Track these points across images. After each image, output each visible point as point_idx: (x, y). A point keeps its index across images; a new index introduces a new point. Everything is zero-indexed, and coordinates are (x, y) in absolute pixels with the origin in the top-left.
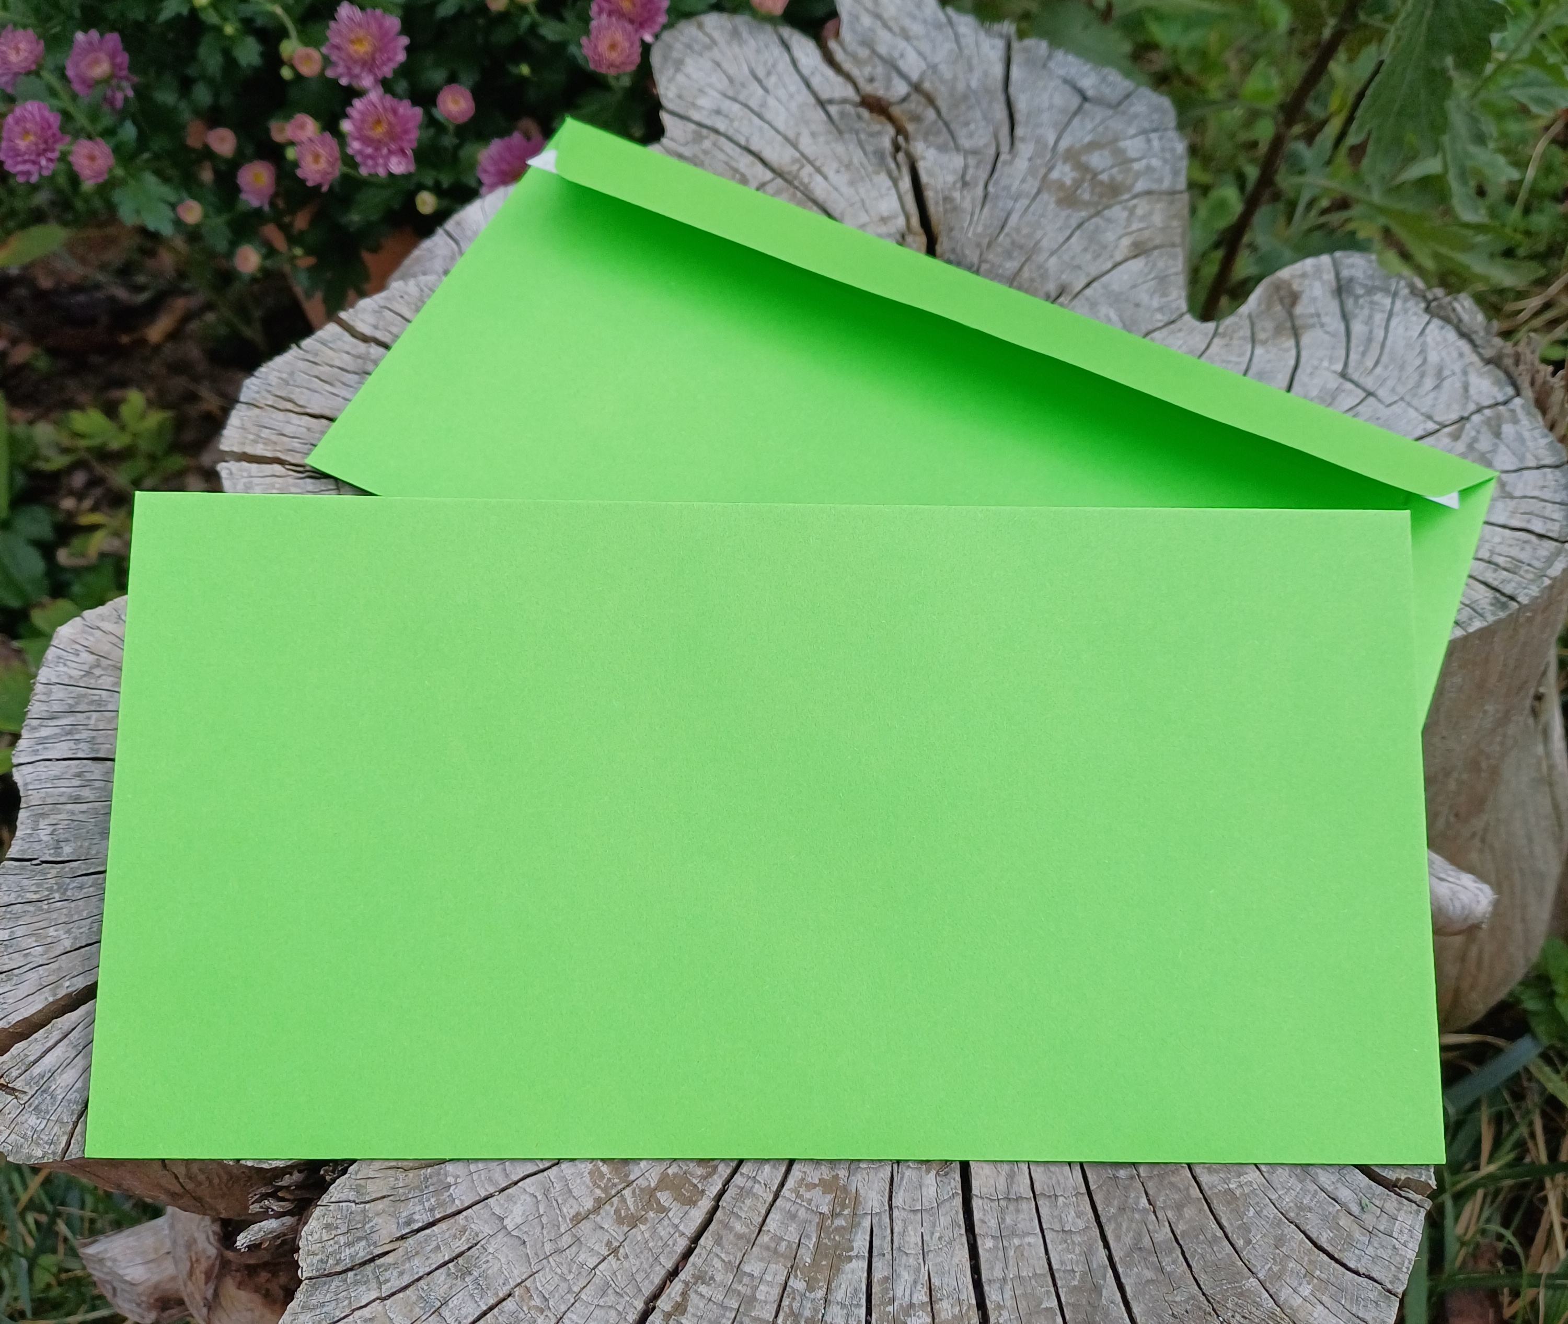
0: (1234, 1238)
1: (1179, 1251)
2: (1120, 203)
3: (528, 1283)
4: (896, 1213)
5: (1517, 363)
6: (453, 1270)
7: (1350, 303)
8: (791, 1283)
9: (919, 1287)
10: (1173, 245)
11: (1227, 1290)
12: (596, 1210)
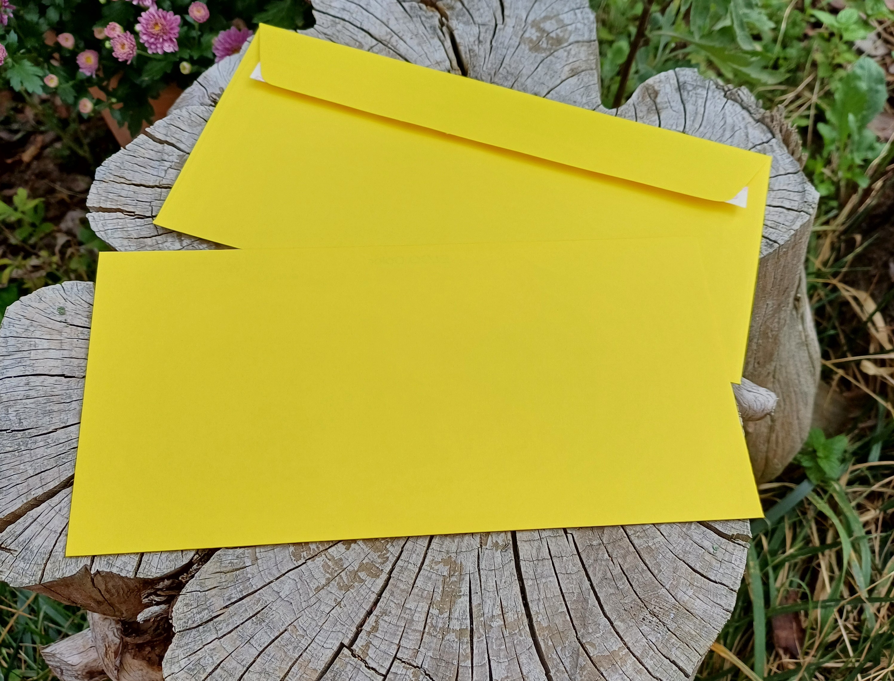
0: (653, 570)
1: (625, 578)
2: (562, 48)
3: (295, 624)
4: (482, 572)
5: (772, 121)
6: (255, 620)
7: (685, 94)
8: (430, 611)
9: (496, 607)
10: (592, 69)
11: (651, 595)
12: (328, 584)
